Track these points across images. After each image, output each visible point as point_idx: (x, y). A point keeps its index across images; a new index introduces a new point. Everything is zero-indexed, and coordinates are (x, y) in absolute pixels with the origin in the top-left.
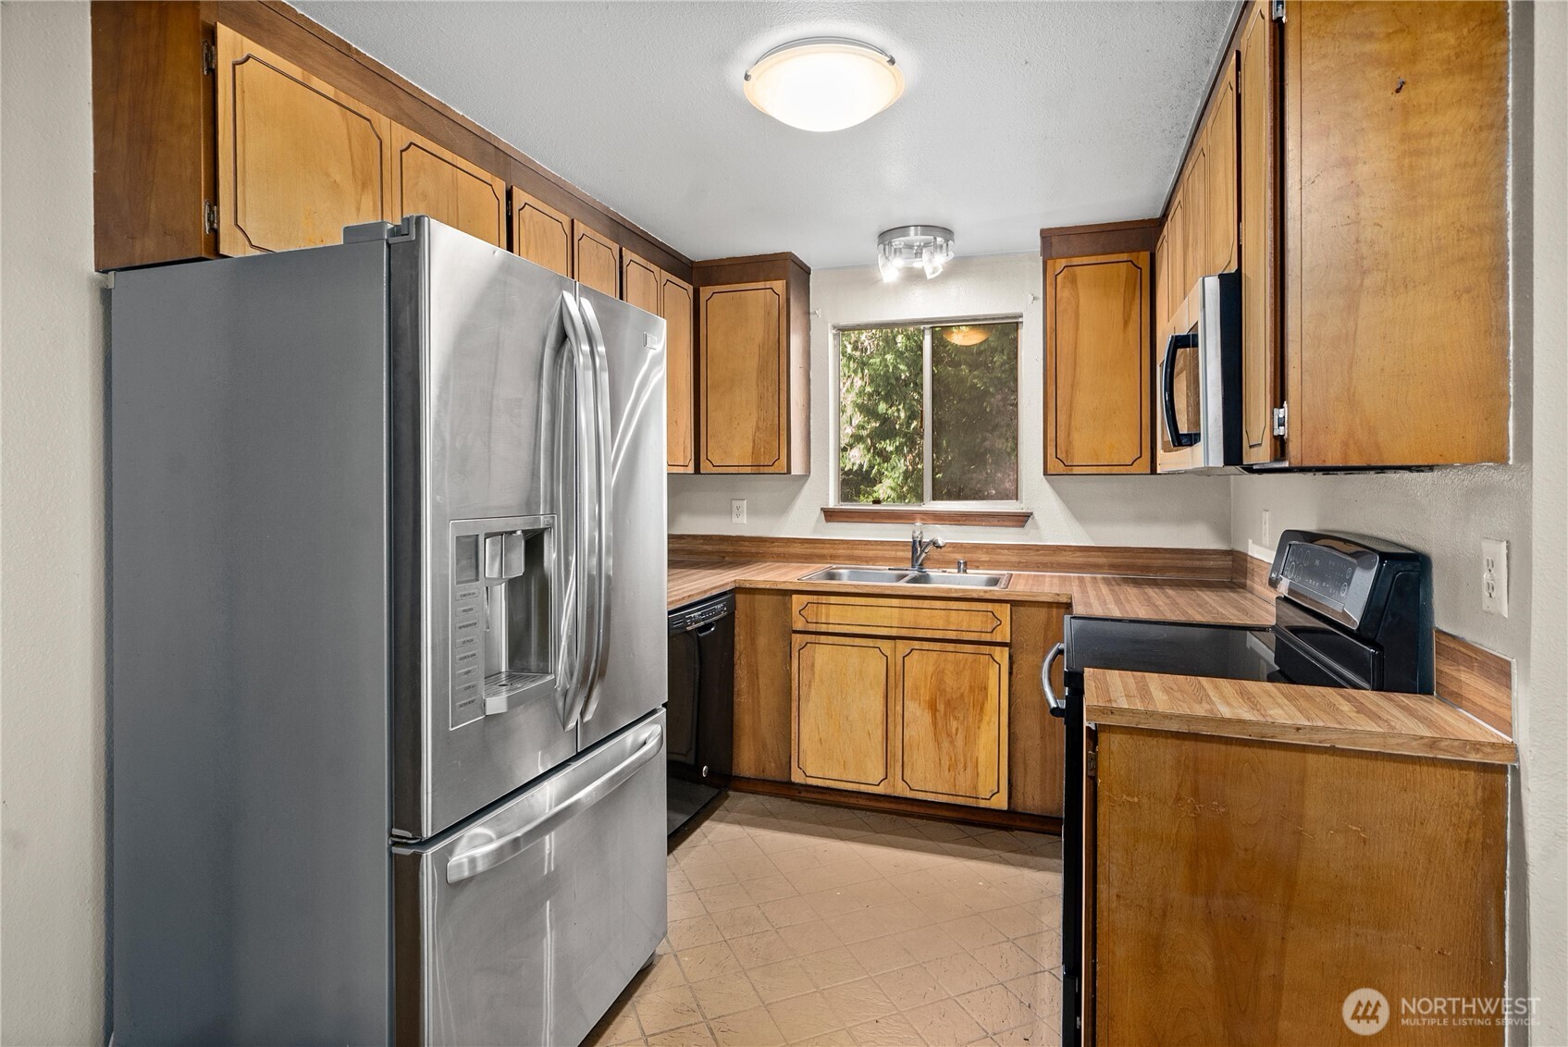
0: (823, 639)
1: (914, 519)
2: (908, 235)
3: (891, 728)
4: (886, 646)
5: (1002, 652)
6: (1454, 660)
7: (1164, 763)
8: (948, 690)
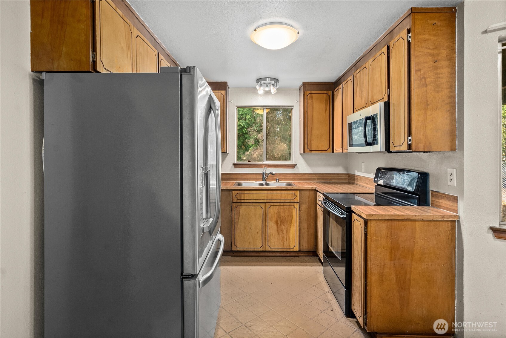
0: (243, 204)
1: (262, 166)
2: (266, 80)
3: (264, 230)
4: (262, 205)
5: (297, 205)
6: (437, 197)
7: (384, 228)
8: (281, 217)
